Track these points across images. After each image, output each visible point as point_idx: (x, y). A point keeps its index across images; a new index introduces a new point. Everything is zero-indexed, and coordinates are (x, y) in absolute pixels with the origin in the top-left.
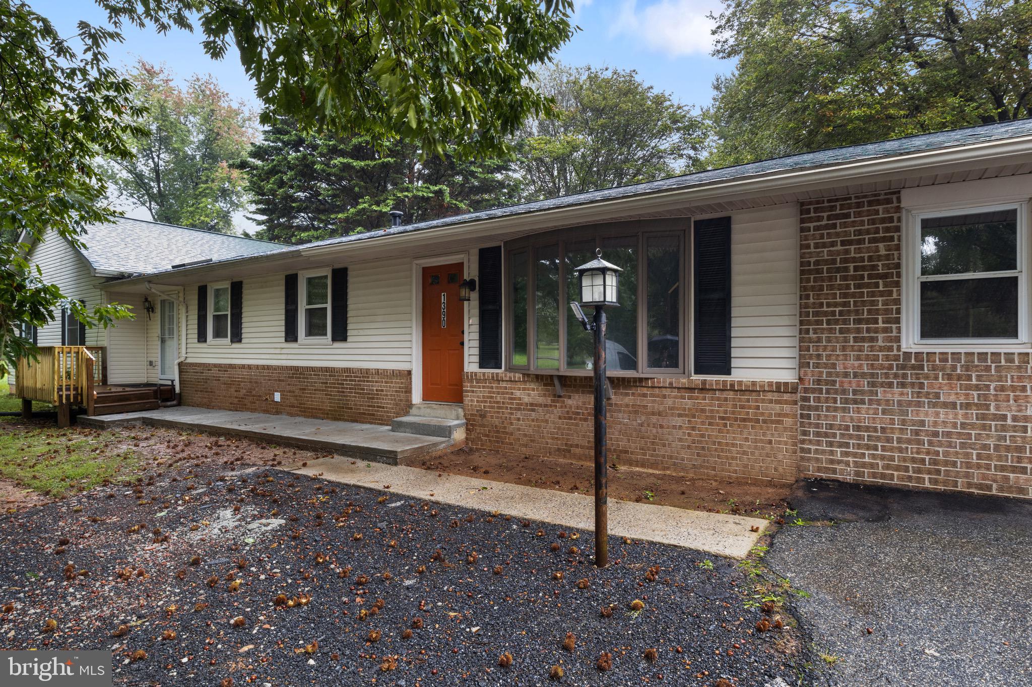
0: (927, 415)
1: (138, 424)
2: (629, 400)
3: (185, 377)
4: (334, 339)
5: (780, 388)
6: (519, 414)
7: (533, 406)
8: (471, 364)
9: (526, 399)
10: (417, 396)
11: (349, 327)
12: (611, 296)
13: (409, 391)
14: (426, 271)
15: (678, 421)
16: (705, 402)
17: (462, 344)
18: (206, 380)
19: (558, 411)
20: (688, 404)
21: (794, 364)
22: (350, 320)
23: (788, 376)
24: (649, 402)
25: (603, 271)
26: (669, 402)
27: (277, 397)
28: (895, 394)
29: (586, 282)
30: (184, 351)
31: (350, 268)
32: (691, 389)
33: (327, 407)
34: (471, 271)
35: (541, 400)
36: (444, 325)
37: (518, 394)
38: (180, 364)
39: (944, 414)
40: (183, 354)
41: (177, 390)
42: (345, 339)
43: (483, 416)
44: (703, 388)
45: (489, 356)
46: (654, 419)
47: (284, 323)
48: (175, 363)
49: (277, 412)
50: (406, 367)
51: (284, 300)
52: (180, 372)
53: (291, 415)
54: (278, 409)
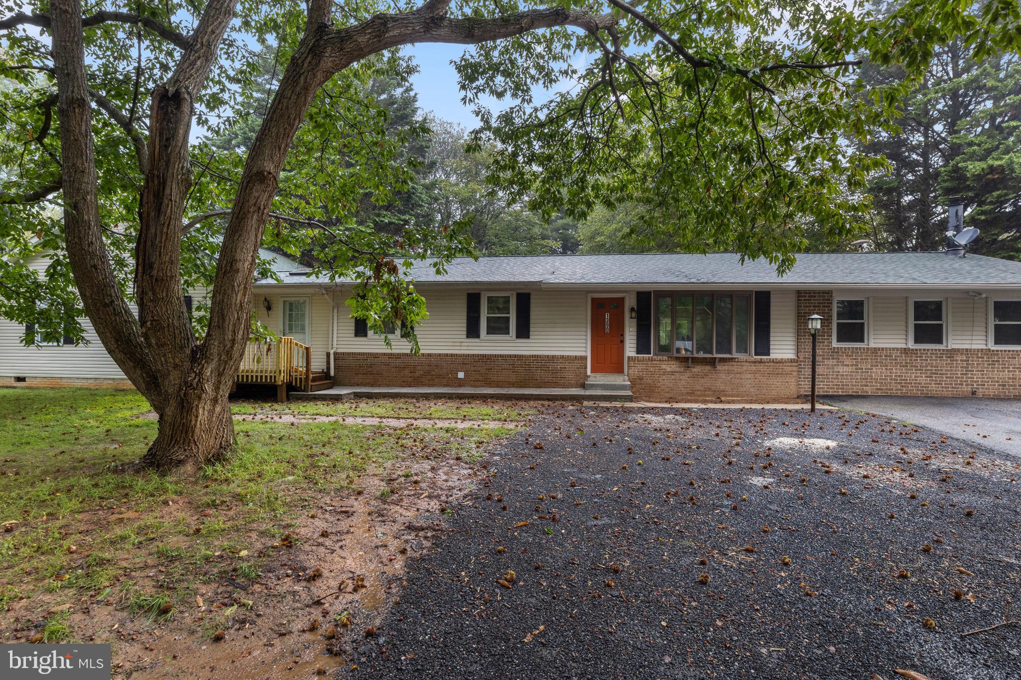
0: (841, 369)
2: (725, 368)
4: (518, 337)
5: (792, 361)
6: (664, 377)
7: (673, 373)
8: (630, 351)
9: (669, 369)
10: (589, 373)
11: (531, 329)
13: (586, 368)
14: (593, 300)
15: (749, 376)
16: (761, 367)
17: (622, 342)
18: (371, 366)
19: (688, 374)
20: (753, 368)
21: (793, 351)
22: (531, 325)
23: (792, 356)
24: (735, 368)
26: (745, 368)
27: (461, 375)
28: (830, 362)
30: (335, 343)
31: (531, 293)
32: (755, 362)
33: (513, 378)
34: (631, 302)
35: (678, 369)
36: (607, 330)
37: (664, 367)
38: (335, 354)
39: (846, 369)
40: (335, 346)
41: (332, 373)
42: (528, 337)
43: (641, 379)
44: (761, 362)
45: (643, 346)
46: (738, 376)
47: (465, 325)
48: (332, 352)
49: (460, 386)
50: (583, 354)
51: (465, 310)
52: (335, 359)
53: (476, 386)
54: (461, 383)
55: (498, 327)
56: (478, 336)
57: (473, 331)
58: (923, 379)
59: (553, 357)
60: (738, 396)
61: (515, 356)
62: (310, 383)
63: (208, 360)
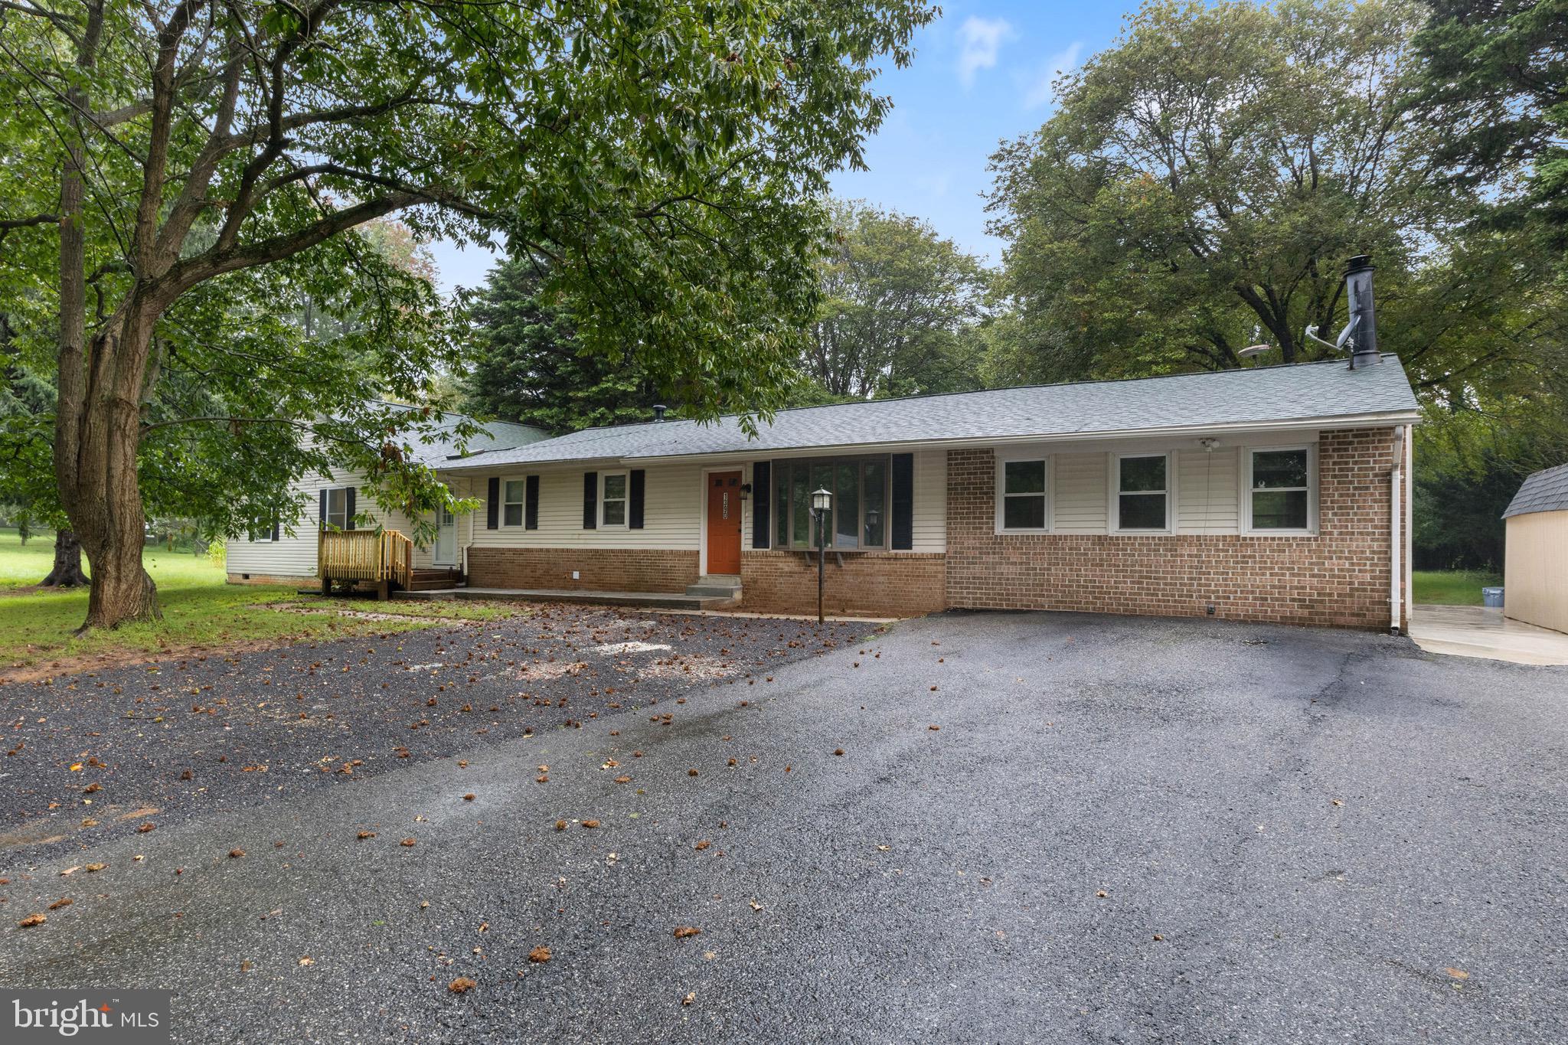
0: (1005, 569)
1: (452, 597)
2: (852, 567)
3: (474, 560)
4: (632, 527)
5: (936, 556)
6: (781, 580)
7: (791, 574)
8: (747, 544)
9: (787, 569)
10: (703, 570)
11: (645, 517)
12: (827, 505)
13: (697, 566)
14: (711, 475)
15: (881, 579)
16: (897, 566)
17: (740, 531)
18: (498, 563)
20: (888, 567)
21: (944, 542)
22: (646, 512)
23: (941, 550)
24: (865, 567)
25: (823, 495)
26: (877, 567)
27: (576, 575)
28: (991, 559)
29: (816, 499)
30: (472, 537)
31: (647, 470)
32: (889, 559)
33: (625, 581)
34: (748, 478)
35: (797, 569)
36: (725, 516)
37: (781, 565)
38: (468, 549)
39: (1012, 569)
40: (472, 540)
41: (466, 572)
42: (641, 526)
43: (755, 582)
44: (897, 558)
45: (760, 540)
46: (868, 578)
47: (582, 513)
48: (465, 548)
49: (576, 588)
50: (694, 548)
51: (583, 493)
52: (469, 556)
53: (590, 590)
54: (576, 585)
55: (613, 516)
56: (594, 527)
57: (589, 522)
58: (1127, 587)
59: (663, 552)
60: (868, 608)
61: (626, 551)
62: (410, 581)
63: (110, 547)
